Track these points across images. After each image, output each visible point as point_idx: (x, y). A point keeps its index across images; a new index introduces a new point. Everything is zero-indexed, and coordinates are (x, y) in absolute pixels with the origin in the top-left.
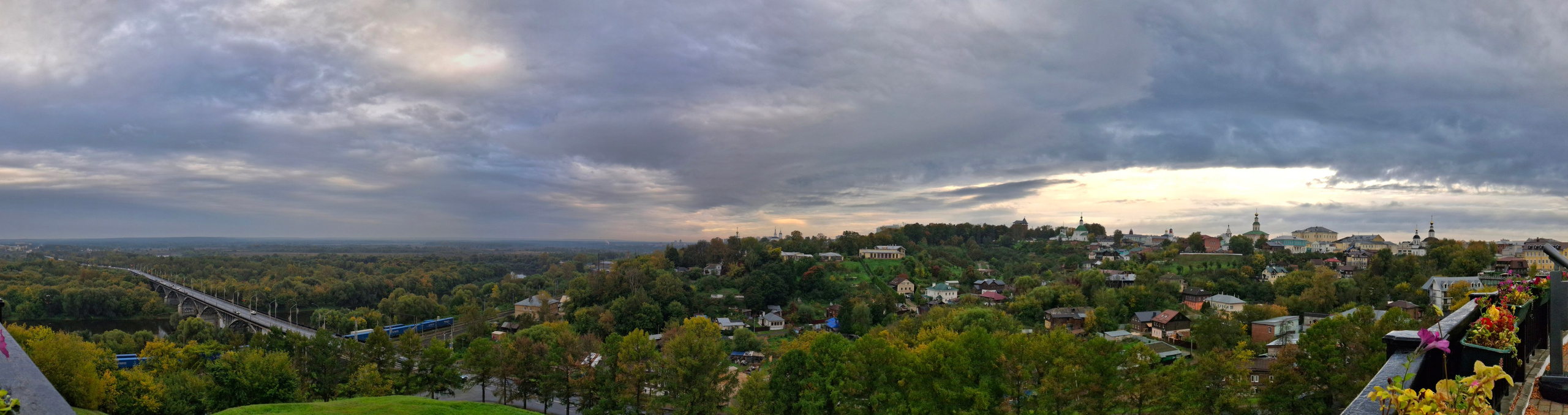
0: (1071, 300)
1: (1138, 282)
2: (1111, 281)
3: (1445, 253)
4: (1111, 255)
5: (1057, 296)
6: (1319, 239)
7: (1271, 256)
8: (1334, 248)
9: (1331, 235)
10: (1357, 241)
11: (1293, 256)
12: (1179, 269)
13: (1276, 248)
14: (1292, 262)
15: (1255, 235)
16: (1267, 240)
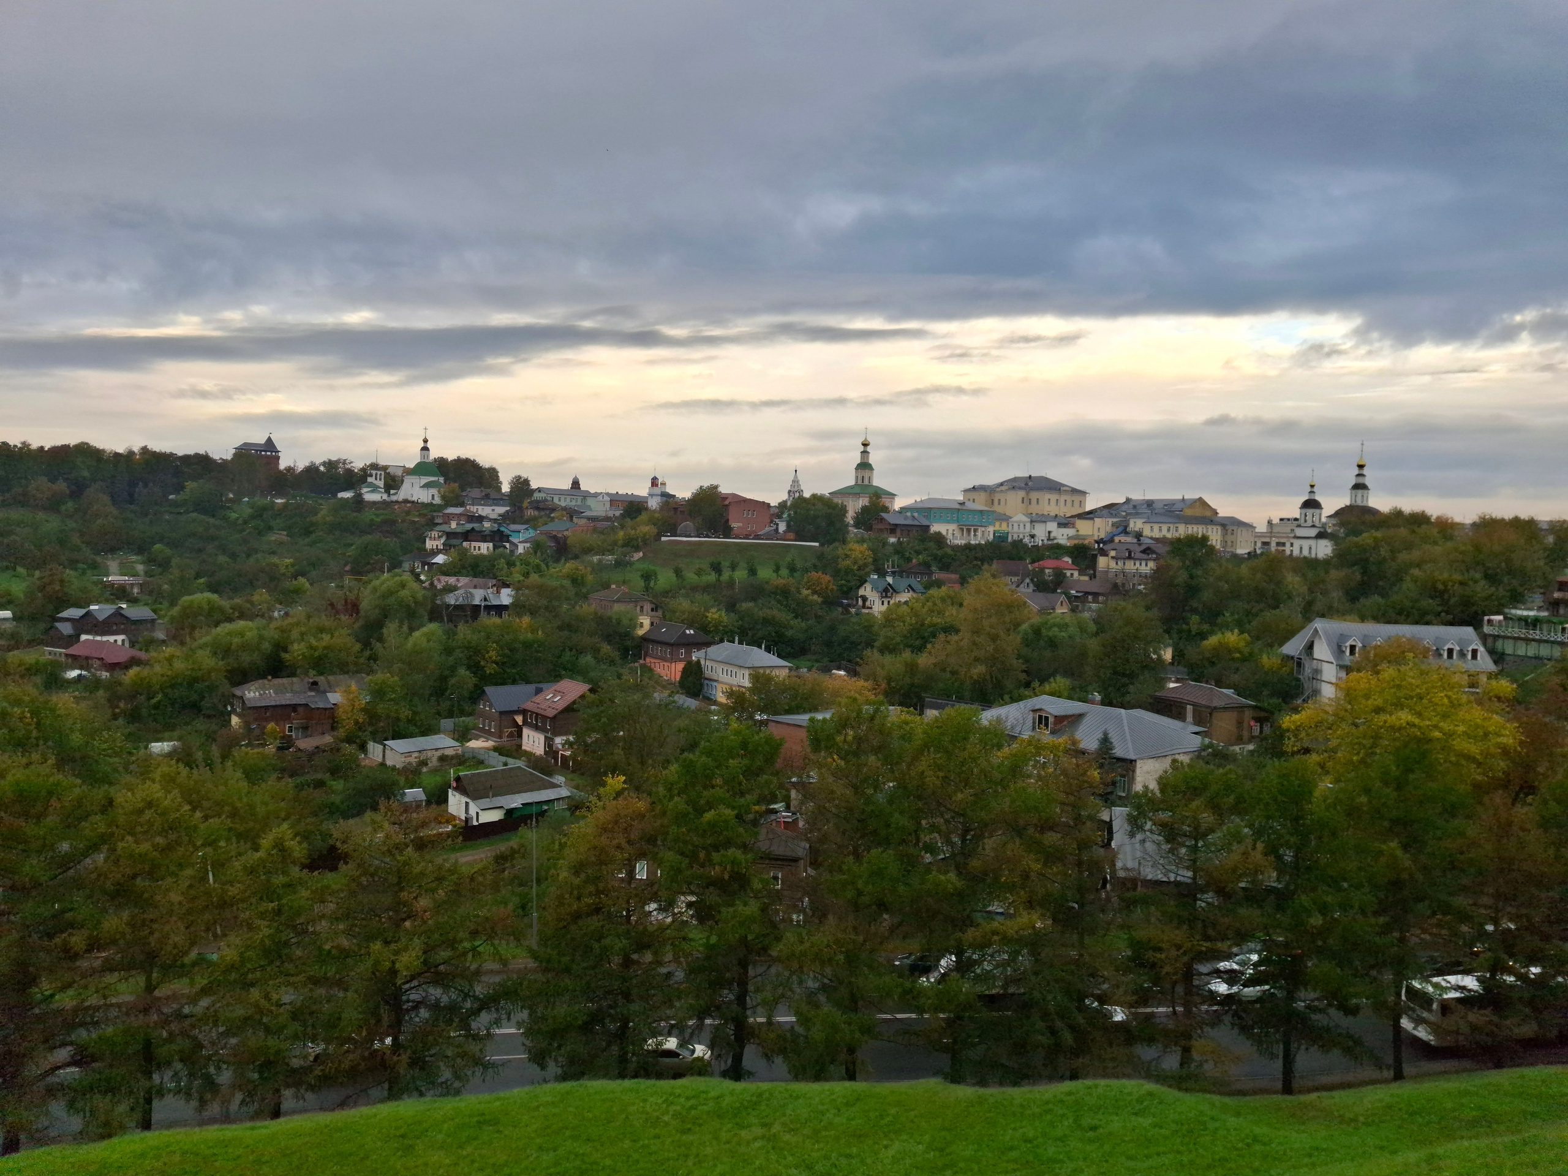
0: (320, 658)
1: (517, 607)
2: (449, 606)
3: (1384, 552)
4: (484, 539)
5: (281, 647)
6: (1035, 509)
7: (890, 549)
8: (1071, 532)
9: (1068, 498)
10: (1137, 515)
11: (949, 551)
12: (647, 577)
13: (906, 529)
14: (945, 567)
15: (857, 495)
16: (886, 509)
